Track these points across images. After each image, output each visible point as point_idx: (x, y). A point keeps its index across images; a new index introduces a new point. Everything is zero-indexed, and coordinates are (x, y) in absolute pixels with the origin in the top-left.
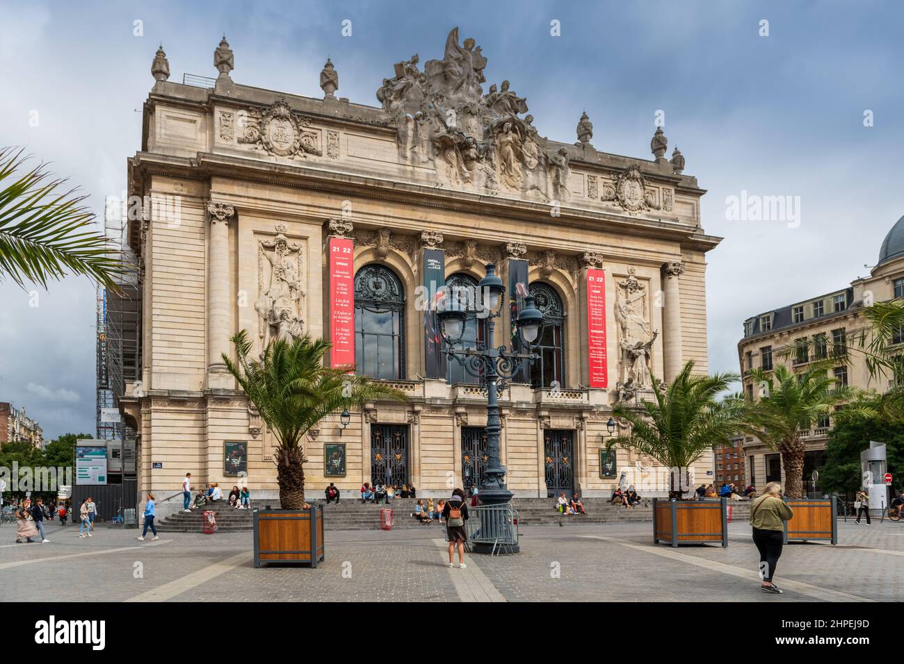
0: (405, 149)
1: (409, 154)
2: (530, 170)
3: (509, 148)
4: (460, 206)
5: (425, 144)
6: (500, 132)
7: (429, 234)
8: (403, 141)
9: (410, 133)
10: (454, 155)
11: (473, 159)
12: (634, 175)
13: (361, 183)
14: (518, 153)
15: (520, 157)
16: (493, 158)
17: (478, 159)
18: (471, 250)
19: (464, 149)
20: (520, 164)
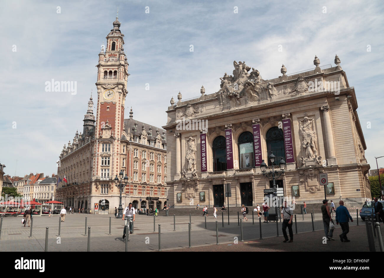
0: (220, 102)
3: (251, 90)
5: (225, 99)
10: (234, 99)
12: (300, 80)
17: (241, 97)
18: (243, 125)
20: (256, 93)
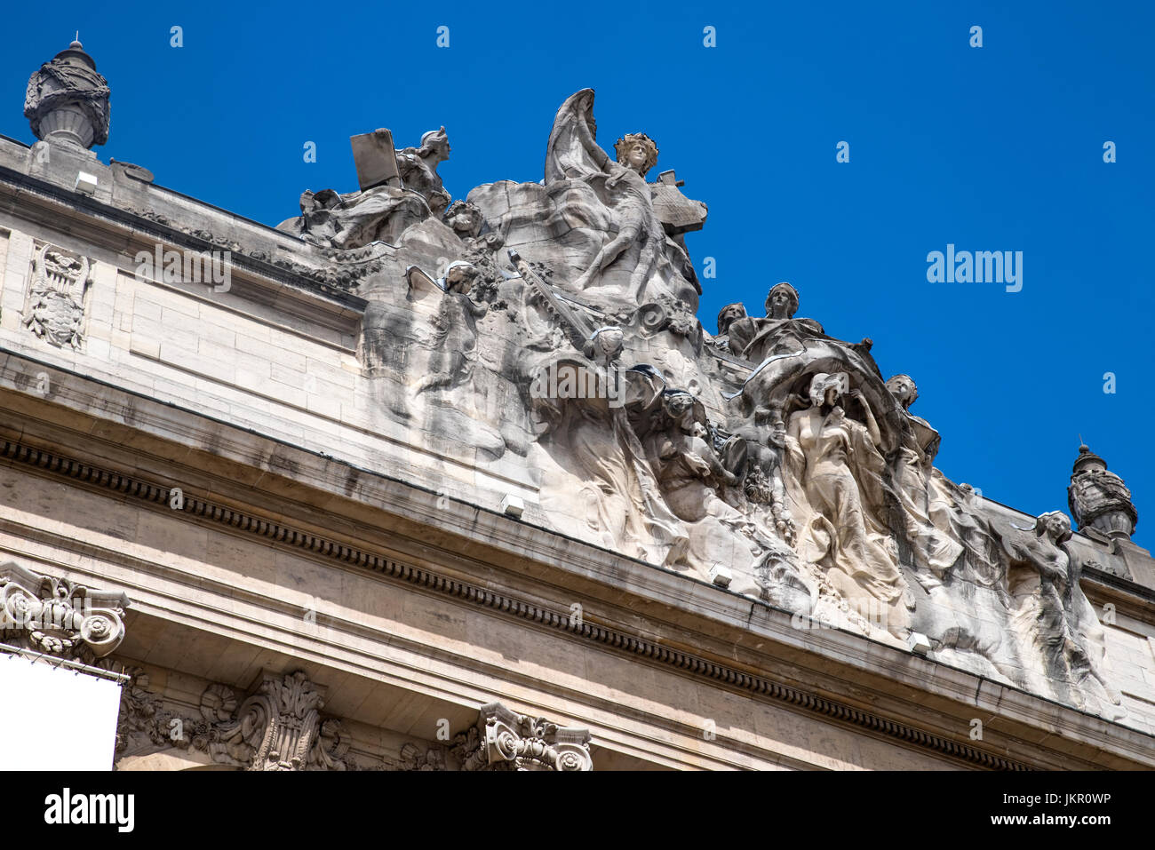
0: (399, 383)
1: (417, 405)
2: (933, 571)
3: (839, 468)
4: (659, 635)
5: (491, 383)
6: (795, 407)
7: (523, 729)
8: (390, 351)
9: (423, 329)
11: (696, 477)
13: (191, 443)
14: (879, 499)
15: (889, 515)
16: (778, 496)
19: (656, 433)
